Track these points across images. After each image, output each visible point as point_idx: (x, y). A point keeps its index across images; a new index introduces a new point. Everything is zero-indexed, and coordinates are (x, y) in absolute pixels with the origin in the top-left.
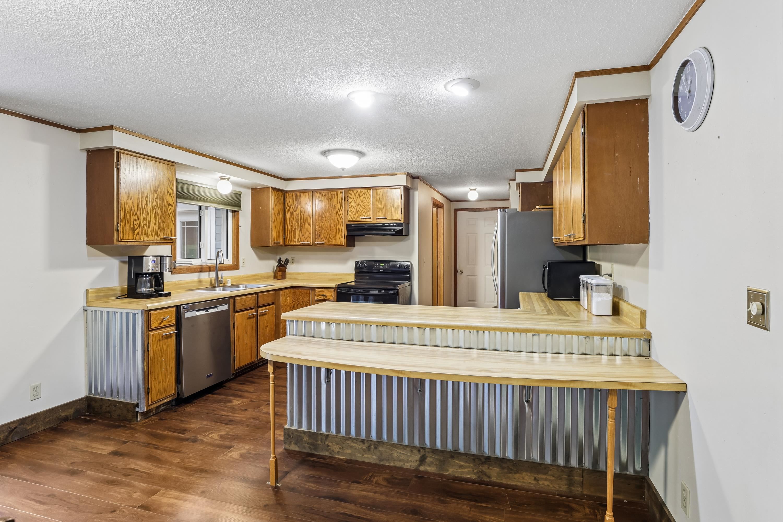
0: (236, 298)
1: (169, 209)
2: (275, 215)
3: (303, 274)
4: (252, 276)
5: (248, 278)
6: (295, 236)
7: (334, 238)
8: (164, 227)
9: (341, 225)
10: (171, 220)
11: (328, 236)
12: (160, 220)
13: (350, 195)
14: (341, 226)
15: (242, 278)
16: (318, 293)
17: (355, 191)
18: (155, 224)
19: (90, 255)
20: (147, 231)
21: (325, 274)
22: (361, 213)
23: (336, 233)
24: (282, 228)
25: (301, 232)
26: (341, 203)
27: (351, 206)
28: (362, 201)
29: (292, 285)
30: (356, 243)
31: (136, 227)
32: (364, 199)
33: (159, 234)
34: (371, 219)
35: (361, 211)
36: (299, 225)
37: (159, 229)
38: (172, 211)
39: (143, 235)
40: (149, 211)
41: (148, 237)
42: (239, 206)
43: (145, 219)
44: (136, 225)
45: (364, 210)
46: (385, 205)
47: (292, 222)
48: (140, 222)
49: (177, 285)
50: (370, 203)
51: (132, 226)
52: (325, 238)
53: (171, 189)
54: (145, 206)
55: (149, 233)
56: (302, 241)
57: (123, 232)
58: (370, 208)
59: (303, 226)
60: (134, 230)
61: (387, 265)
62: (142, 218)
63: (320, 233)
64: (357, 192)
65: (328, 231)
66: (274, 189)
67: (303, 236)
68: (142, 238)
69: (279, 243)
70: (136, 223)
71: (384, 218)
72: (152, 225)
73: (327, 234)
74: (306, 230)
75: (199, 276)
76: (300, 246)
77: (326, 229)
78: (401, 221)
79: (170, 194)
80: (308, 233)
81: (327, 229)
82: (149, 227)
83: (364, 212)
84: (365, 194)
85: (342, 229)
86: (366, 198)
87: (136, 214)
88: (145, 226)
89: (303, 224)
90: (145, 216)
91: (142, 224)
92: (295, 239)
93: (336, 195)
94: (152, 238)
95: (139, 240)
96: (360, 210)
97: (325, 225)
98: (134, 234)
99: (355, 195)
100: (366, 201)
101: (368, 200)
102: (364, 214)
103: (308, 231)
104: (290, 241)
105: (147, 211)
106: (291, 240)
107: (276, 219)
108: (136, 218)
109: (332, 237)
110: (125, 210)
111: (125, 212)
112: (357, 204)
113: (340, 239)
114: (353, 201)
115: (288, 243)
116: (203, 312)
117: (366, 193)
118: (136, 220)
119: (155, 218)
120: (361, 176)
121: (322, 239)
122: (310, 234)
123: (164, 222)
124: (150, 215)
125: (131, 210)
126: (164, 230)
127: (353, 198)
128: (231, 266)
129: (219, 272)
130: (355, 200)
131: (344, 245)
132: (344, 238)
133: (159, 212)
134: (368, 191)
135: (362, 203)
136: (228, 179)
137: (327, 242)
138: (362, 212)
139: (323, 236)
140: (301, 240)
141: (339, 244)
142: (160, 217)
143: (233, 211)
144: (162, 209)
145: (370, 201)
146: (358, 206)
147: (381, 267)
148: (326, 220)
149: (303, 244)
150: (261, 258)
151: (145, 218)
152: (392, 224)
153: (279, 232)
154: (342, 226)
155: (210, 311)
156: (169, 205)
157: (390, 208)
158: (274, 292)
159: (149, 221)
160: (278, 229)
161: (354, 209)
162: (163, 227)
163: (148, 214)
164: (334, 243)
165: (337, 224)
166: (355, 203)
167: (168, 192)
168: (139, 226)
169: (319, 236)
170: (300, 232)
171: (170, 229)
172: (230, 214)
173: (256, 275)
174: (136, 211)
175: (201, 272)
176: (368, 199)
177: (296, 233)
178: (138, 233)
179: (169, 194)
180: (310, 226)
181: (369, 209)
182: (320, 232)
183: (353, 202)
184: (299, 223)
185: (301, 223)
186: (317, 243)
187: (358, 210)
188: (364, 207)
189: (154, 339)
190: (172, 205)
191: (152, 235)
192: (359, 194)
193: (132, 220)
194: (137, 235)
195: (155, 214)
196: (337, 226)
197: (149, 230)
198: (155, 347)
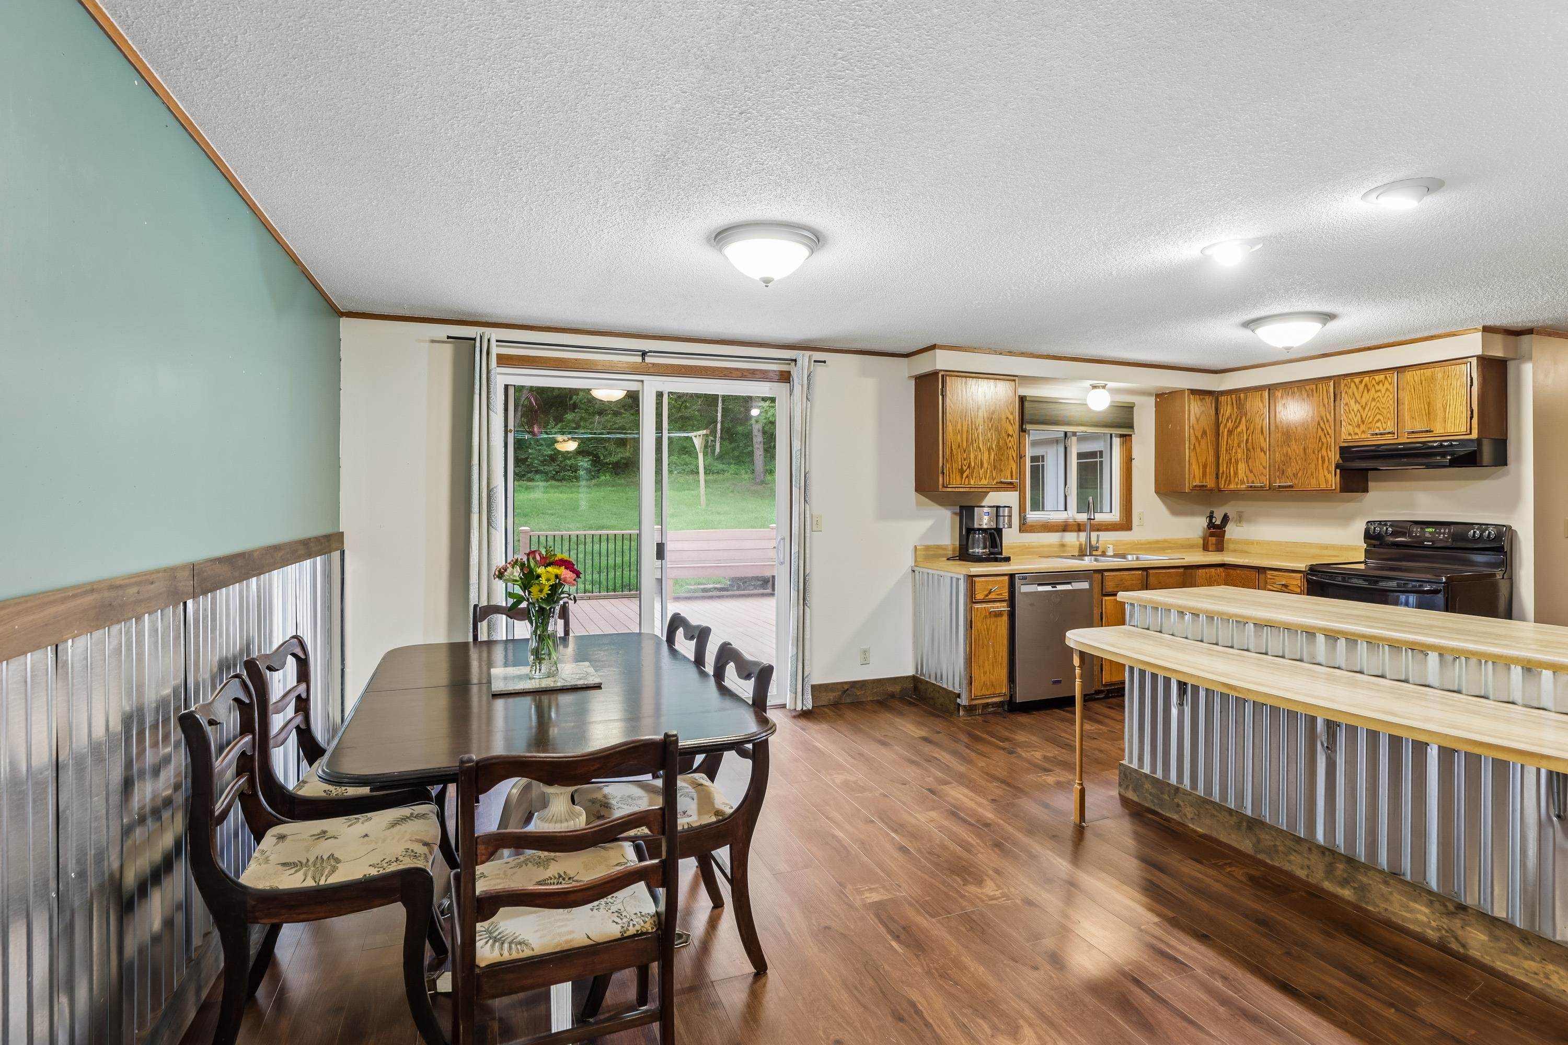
0: (1106, 574)
1: (1008, 441)
2: (1197, 438)
3: (1258, 543)
4: (1157, 542)
5: (1148, 546)
6: (1236, 473)
7: (1312, 475)
8: (1002, 466)
9: (1327, 449)
10: (1011, 457)
11: (1301, 472)
12: (996, 457)
13: (1346, 388)
14: (1327, 451)
15: (1137, 545)
16: (1271, 579)
17: (1357, 380)
18: (989, 463)
19: (918, 504)
20: (979, 473)
21: (1304, 545)
22: (1371, 422)
23: (1317, 465)
24: (1211, 459)
25: (1248, 466)
26: (1327, 406)
27: (1348, 411)
28: (1374, 399)
29: (1222, 561)
30: (1370, 484)
31: (965, 468)
32: (1379, 394)
33: (994, 476)
34: (1394, 433)
35: (1371, 419)
36: (1244, 452)
37: (994, 470)
38: (1013, 443)
39: (974, 479)
40: (981, 446)
41: (984, 481)
42: (1131, 426)
43: (976, 458)
44: (965, 466)
45: (1378, 417)
46: (1429, 404)
47: (1231, 448)
48: (970, 461)
49: (1027, 548)
50: (1391, 402)
51: (960, 467)
52: (1295, 475)
53: (1012, 412)
54: (975, 441)
55: (981, 476)
56: (1250, 481)
57: (949, 476)
58: (1392, 413)
59: (1252, 453)
60: (962, 472)
61: (1441, 530)
62: (972, 456)
63: (1284, 467)
64: (1361, 382)
65: (1299, 462)
66: (1193, 392)
67: (1251, 471)
68: (972, 482)
69: (1206, 486)
70: (965, 462)
71: (1427, 431)
72: (985, 465)
73: (1298, 468)
74: (1257, 463)
75: (1062, 537)
76: (1246, 492)
77: (1296, 459)
78: (1471, 433)
79: (1010, 421)
80: (1261, 467)
81: (1298, 459)
82: (981, 468)
83: (1379, 420)
84: (1381, 385)
85: (1330, 456)
86: (1383, 391)
87: (965, 452)
88: (976, 467)
89: (1252, 450)
90: (976, 453)
91: (973, 464)
92: (1236, 479)
93: (1316, 392)
94: (986, 483)
95: (968, 485)
96: (1369, 417)
97: (1294, 450)
98: (962, 477)
99: (1357, 388)
100: (1383, 397)
101: (1386, 395)
102: (1379, 424)
103: (1261, 464)
104: (1227, 482)
105: (979, 446)
106: (1230, 481)
107: (1199, 444)
108: (965, 457)
109: (1309, 472)
110: (951, 447)
111: (952, 450)
112: (1362, 406)
113: (1325, 476)
114: (1354, 400)
115: (1224, 486)
116: (1049, 588)
117: (1382, 381)
118: (965, 460)
119: (989, 454)
120: (1369, 349)
121: (1288, 478)
122: (1265, 468)
123: (1001, 460)
124: (982, 452)
125: (959, 446)
126: (1001, 470)
127: (1353, 394)
128: (1116, 524)
130: (1358, 398)
131: (1334, 488)
132: (1335, 475)
133: (994, 446)
134: (1386, 377)
135: (1374, 403)
136: (1104, 387)
137: (1299, 482)
138: (1373, 420)
139: (1290, 472)
140: (1247, 480)
141: (1323, 486)
142: (997, 454)
143: (1122, 436)
144: (998, 442)
145: (1391, 397)
146: (1364, 409)
147: (1428, 535)
148: (1296, 440)
149: (1251, 487)
150: (1175, 512)
151: (976, 456)
152: (1446, 443)
153: (1205, 467)
154: (1330, 450)
155: (1059, 587)
156: (1009, 435)
157: (1442, 409)
158: (1181, 570)
159: (981, 459)
160: (1204, 461)
161: (1356, 416)
162: (1000, 467)
163: (980, 451)
164: (1313, 485)
165: (1319, 449)
166: (1357, 404)
167: (1007, 418)
168: (969, 467)
169: (1281, 472)
170: (1247, 467)
171: (1010, 470)
172: (1117, 441)
173: (1165, 541)
174: (965, 447)
175: (1064, 531)
176: (1388, 393)
177: (1239, 468)
178: (967, 477)
180: (1265, 454)
181: (1390, 414)
182: (1285, 465)
183: (1352, 402)
184: (1243, 450)
185: (1248, 450)
186: (1279, 486)
187: (1364, 417)
188: (1377, 411)
189: (979, 614)
190: (1012, 436)
191: (985, 478)
192: (1366, 385)
193: (960, 460)
195: (989, 450)
196: (1319, 451)
197: (981, 472)
198: (979, 624)
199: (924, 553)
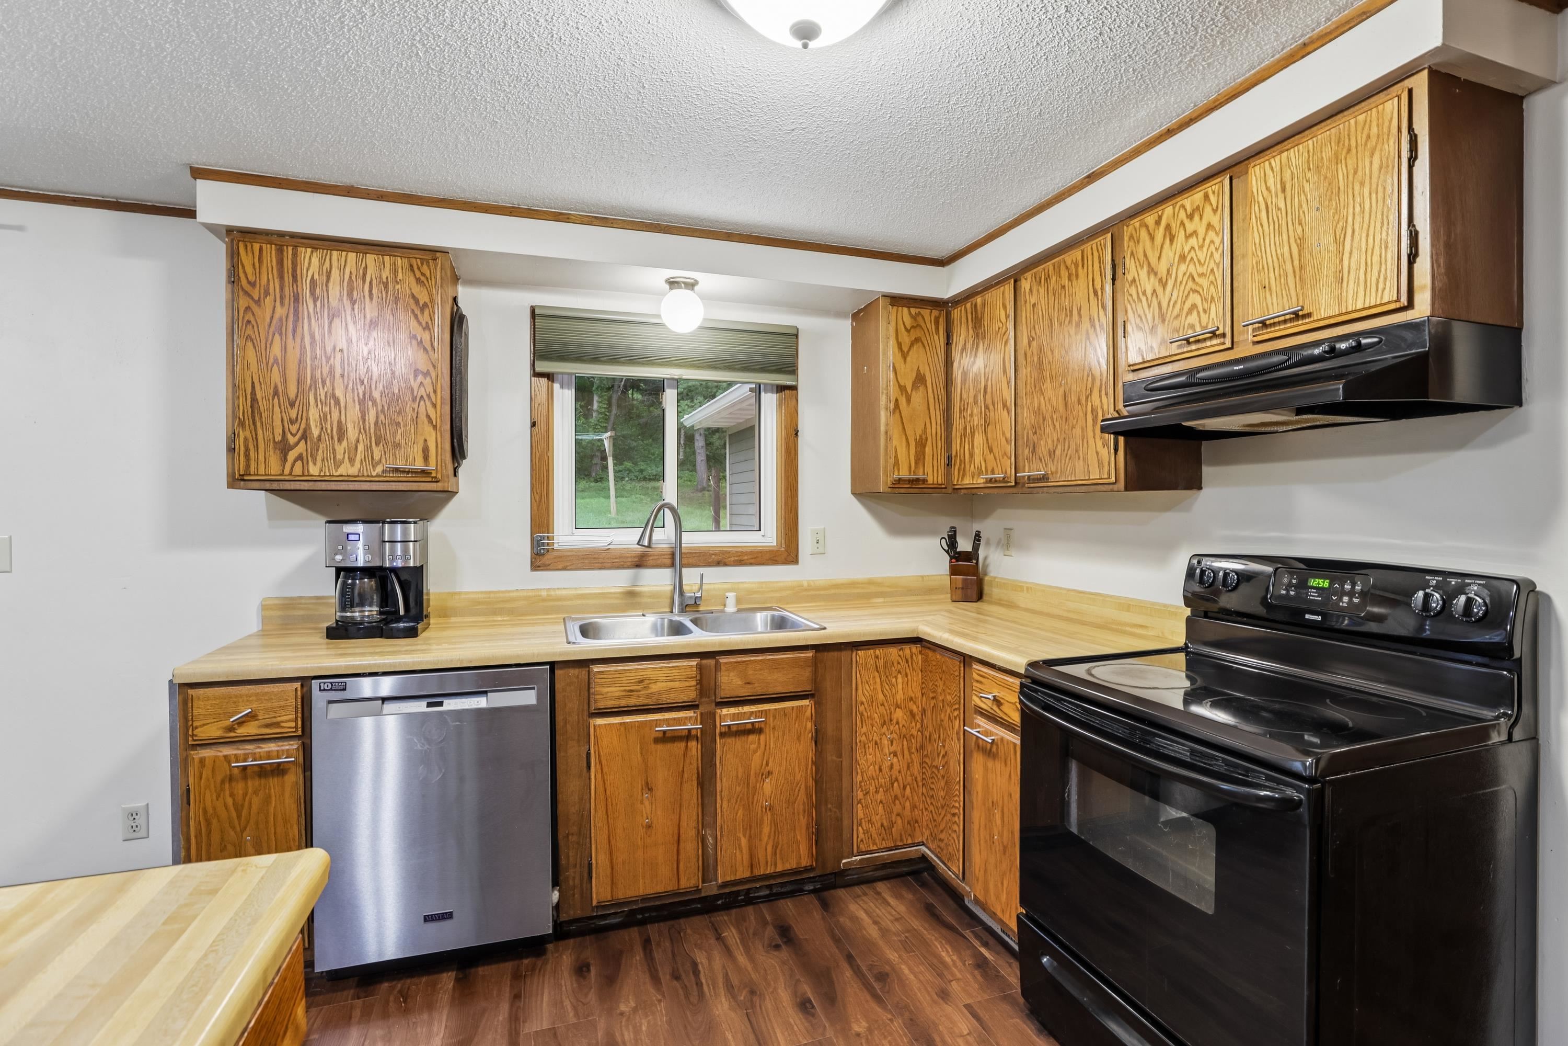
0: (596, 668)
1: (414, 385)
2: (902, 388)
3: (1030, 588)
4: (853, 584)
5: (833, 591)
6: (972, 455)
7: (1077, 451)
8: (398, 437)
9: (1100, 391)
10: (423, 417)
11: (1059, 447)
12: (382, 417)
13: (1133, 239)
14: (1100, 397)
16: (977, 681)
17: (1150, 219)
18: (363, 429)
20: (334, 450)
22: (1178, 316)
23: (1084, 430)
24: (936, 427)
25: (987, 440)
26: (1100, 294)
27: (1135, 296)
28: (1183, 258)
29: (913, 631)
30: (1207, 471)
31: (292, 440)
32: (1193, 241)
33: (377, 458)
34: (1224, 335)
35: (1178, 306)
36: (981, 413)
37: (377, 444)
38: (429, 390)
39: (319, 462)
40: (339, 394)
41: (337, 466)
42: (791, 368)
43: (324, 418)
44: (294, 435)
45: (1195, 299)
47: (966, 406)
48: (308, 425)
49: (544, 600)
50: (1217, 256)
51: (278, 438)
52: (1052, 454)
53: (424, 329)
54: (324, 383)
55: (339, 457)
56: (990, 469)
57: (247, 455)
58: (1220, 282)
59: (992, 414)
60: (284, 448)
61: (1348, 587)
62: (314, 414)
63: (1035, 438)
64: (1158, 223)
65: (1057, 425)
67: (991, 450)
68: (314, 470)
69: (925, 481)
70: (294, 429)
71: (1298, 319)
72: (352, 433)
73: (1055, 439)
74: (998, 432)
75: (636, 578)
76: (987, 491)
77: (1052, 418)
78: (1412, 305)
79: (420, 343)
80: (1003, 440)
81: (1055, 417)
82: (340, 440)
83: (1194, 306)
84: (1197, 218)
85: (1105, 407)
86: (1201, 231)
87: (292, 405)
88: (325, 437)
89: (991, 407)
90: (327, 409)
91: (316, 432)
92: (972, 466)
93: (1083, 266)
94: (353, 471)
95: (303, 475)
96: (1175, 302)
97: (1049, 400)
98: (284, 459)
99: (1152, 238)
100: (1201, 247)
101: (1207, 241)
102: (1193, 318)
103: (1004, 434)
104: (961, 473)
105: (333, 396)
106: (964, 470)
107: (909, 400)
108: (294, 416)
109: (1073, 446)
110: (254, 394)
111: (254, 400)
112: (1160, 280)
113: (1097, 453)
114: (1145, 269)
115: (958, 481)
117: (1198, 208)
118: (292, 422)
119: (363, 411)
121: (1040, 460)
122: (1008, 441)
123: (397, 424)
124: (342, 405)
125: (276, 393)
126: (396, 445)
127: (1145, 256)
128: (771, 552)
129: (683, 569)
130: (1153, 260)
131: (1113, 479)
132: (1116, 450)
133: (376, 395)
134: (1206, 197)
135: (1183, 268)
136: (696, 286)
137: (1057, 468)
138: (1181, 310)
139: (1043, 450)
140: (986, 468)
141: (1095, 475)
142: (383, 411)
143: (776, 388)
145: (1217, 241)
146: (1164, 286)
147: (1313, 596)
148: (1052, 377)
149: (991, 480)
150: (894, 529)
151: (325, 415)
152: (1343, 346)
153: (921, 444)
154: (1106, 394)
155: (450, 705)
157: (1333, 250)
158: (810, 654)
159: (340, 422)
160: (919, 432)
161: (1149, 306)
162: (394, 437)
163: (337, 404)
164: (1079, 475)
165: (1088, 392)
166: (1152, 277)
167: (413, 336)
168: (304, 437)
169: (1032, 449)
170: (985, 438)
171: (421, 443)
172: (770, 400)
173: (871, 582)
174: (292, 396)
175: (638, 566)
176: (1211, 234)
177: (976, 444)
178: (300, 457)
179: (414, 342)
180: (1009, 413)
181: (1216, 287)
182: (1035, 433)
183: (1144, 273)
184: (981, 407)
185: (987, 407)
186: (1029, 477)
187: (1164, 305)
188: (1190, 284)
189: (206, 772)
190: (427, 375)
191: (352, 461)
192: (1168, 227)
193: (278, 424)
194: (295, 461)
195: (362, 402)
196: (1087, 398)
197: (340, 449)
198: (209, 797)
199: (279, 613)
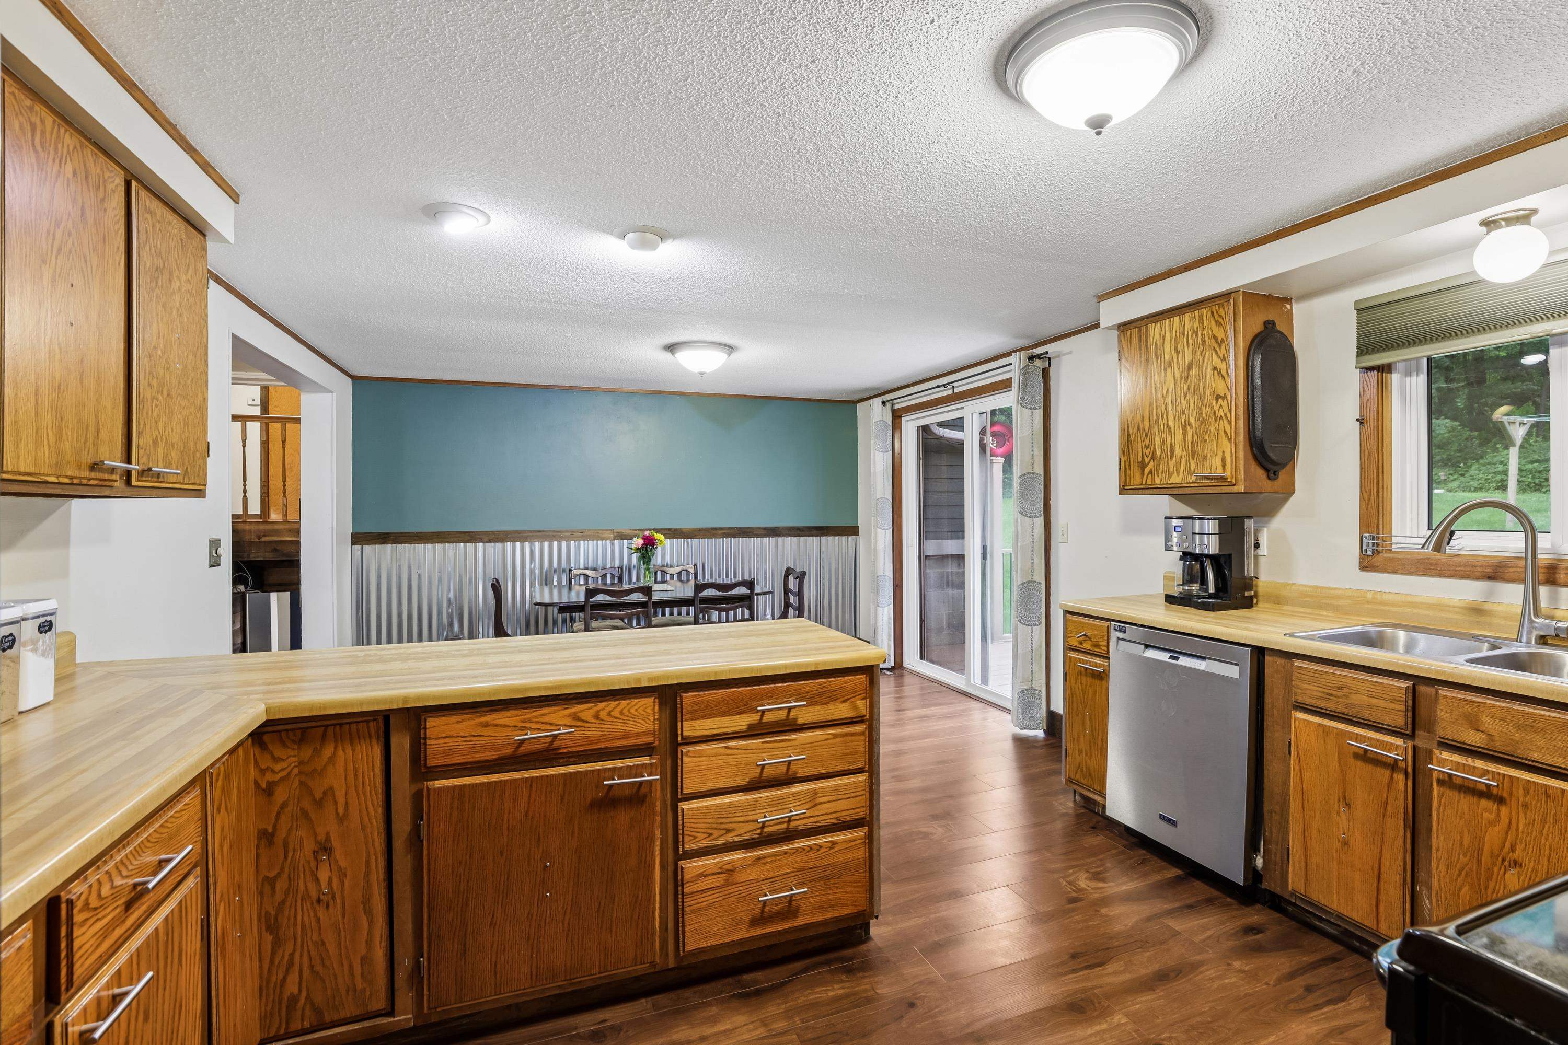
0: (1297, 663)
1: (1216, 408)
8: (1206, 451)
10: (1222, 433)
12: (1196, 437)
18: (1184, 448)
20: (1168, 465)
31: (1147, 460)
33: (1192, 469)
37: (1193, 458)
38: (1226, 410)
39: (1160, 475)
40: (1171, 423)
41: (1170, 477)
43: (1163, 443)
44: (1147, 457)
48: (1155, 448)
51: (1140, 460)
53: (1222, 360)
55: (1171, 470)
57: (1126, 474)
60: (1143, 466)
62: (1158, 440)
68: (1158, 481)
70: (1147, 452)
72: (1178, 452)
75: (1490, 593)
79: (1219, 373)
82: (1171, 458)
87: (1146, 436)
88: (1164, 456)
90: (1164, 436)
91: (1158, 453)
95: (1152, 485)
98: (1143, 474)
105: (1168, 425)
108: (1147, 444)
110: (1128, 431)
111: (1129, 436)
118: (1147, 448)
119: (1185, 434)
123: (1206, 441)
124: (1173, 431)
125: (1139, 429)
126: (1205, 458)
133: (1192, 420)
136: (1524, 218)
142: (1196, 432)
144: (1200, 413)
151: (1163, 440)
155: (1184, 661)
156: (1218, 397)
159: (1171, 444)
162: (1203, 452)
163: (1170, 430)
167: (1215, 369)
168: (1153, 458)
171: (1221, 454)
174: (1146, 430)
175: (1490, 578)
178: (1150, 472)
179: (1216, 373)
190: (1224, 397)
191: (1178, 472)
193: (1140, 450)
194: (1148, 475)
195: (1184, 428)
197: (1172, 463)
